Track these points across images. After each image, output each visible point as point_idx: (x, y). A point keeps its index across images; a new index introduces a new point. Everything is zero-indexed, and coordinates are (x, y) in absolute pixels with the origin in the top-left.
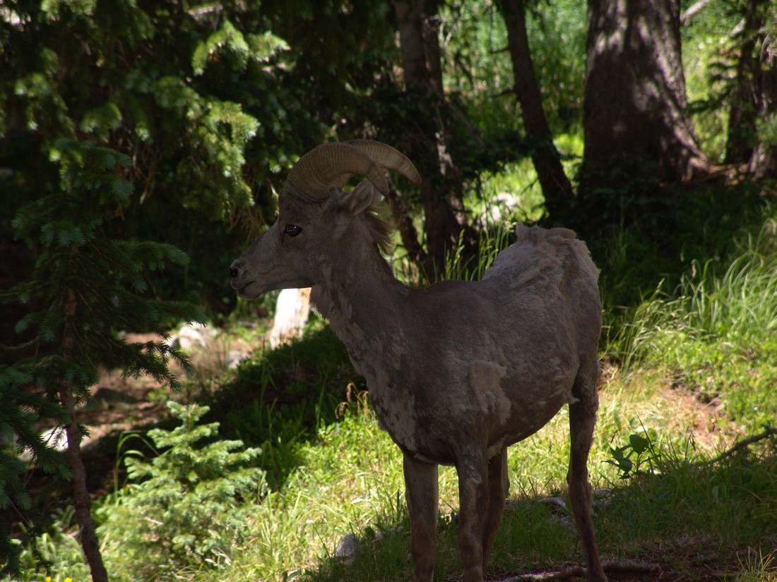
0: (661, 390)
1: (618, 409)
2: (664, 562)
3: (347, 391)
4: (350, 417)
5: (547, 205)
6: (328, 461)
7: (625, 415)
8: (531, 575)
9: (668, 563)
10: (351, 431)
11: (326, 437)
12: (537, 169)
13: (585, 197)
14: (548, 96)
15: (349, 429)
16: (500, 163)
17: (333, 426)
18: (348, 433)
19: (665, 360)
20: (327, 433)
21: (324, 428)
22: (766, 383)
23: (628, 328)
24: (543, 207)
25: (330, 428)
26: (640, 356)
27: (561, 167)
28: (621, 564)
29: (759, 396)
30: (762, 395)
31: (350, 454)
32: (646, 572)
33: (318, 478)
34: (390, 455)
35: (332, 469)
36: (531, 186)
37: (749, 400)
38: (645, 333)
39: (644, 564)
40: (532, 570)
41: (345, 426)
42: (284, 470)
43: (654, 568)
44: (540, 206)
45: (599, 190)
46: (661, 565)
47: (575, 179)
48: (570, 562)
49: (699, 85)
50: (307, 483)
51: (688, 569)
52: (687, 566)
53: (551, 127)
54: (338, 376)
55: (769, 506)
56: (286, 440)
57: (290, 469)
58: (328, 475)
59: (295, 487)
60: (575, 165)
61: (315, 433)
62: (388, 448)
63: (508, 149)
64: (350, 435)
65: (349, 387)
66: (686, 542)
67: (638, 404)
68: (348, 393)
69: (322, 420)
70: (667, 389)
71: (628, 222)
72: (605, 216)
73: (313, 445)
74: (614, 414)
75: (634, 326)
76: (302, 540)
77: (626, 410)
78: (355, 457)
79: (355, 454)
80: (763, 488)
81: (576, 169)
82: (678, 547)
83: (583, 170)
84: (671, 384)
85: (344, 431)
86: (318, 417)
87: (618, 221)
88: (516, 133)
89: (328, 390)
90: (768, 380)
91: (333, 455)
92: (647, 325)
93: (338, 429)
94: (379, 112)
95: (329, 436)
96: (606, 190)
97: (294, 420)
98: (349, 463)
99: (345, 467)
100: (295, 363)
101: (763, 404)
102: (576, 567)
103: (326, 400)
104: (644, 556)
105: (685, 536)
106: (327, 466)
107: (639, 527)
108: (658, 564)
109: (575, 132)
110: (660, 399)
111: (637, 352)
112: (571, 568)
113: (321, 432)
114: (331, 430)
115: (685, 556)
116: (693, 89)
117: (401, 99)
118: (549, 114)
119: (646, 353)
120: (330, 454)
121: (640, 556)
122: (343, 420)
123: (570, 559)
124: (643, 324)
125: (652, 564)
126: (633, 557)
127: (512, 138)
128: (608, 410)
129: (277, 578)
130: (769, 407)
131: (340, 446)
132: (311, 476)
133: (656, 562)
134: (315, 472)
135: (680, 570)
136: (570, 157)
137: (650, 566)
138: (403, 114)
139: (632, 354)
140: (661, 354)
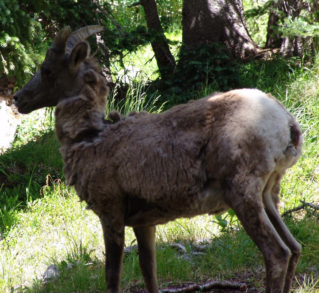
2: (248, 282)
3: (46, 179)
4: (47, 195)
5: (160, 71)
6: (34, 221)
8: (168, 290)
9: (251, 283)
10: (47, 204)
11: (33, 207)
12: (154, 49)
15: (46, 203)
16: (134, 46)
17: (37, 200)
18: (46, 204)
20: (33, 205)
21: (31, 202)
22: (296, 177)
24: (158, 72)
25: (35, 201)
28: (223, 283)
29: (292, 185)
30: (293, 184)
31: (47, 217)
32: (237, 288)
33: (29, 232)
34: (72, 218)
35: (37, 226)
36: (151, 60)
37: (286, 187)
39: (235, 284)
40: (168, 286)
41: (44, 201)
42: (7, 227)
43: (242, 286)
45: (193, 62)
46: (246, 284)
47: (178, 56)
48: (191, 282)
50: (22, 235)
51: (263, 287)
52: (262, 285)
54: (39, 171)
55: (310, 249)
56: (9, 209)
57: (11, 226)
58: (35, 230)
59: (14, 237)
60: (178, 48)
61: (26, 205)
62: (71, 214)
63: (139, 37)
64: (47, 206)
65: (47, 177)
66: (261, 270)
68: (47, 181)
69: (30, 197)
71: (211, 81)
72: (196, 78)
73: (24, 212)
76: (21, 269)
78: (51, 219)
79: (50, 217)
80: (306, 238)
81: (179, 50)
82: (256, 273)
83: (182, 49)
85: (43, 203)
86: (28, 195)
87: (204, 81)
89: (33, 179)
90: (297, 175)
91: (37, 218)
93: (40, 202)
94: (62, 14)
95: (35, 206)
96: (197, 62)
97: (13, 196)
98: (46, 223)
99: (45, 225)
100: (13, 163)
101: (294, 190)
102: (195, 285)
103: (32, 185)
104: (236, 279)
105: (260, 267)
106: (34, 225)
107: (232, 261)
108: (244, 284)
112: (192, 286)
113: (29, 204)
114: (36, 203)
115: (261, 279)
117: (75, 7)
120: (35, 217)
121: (233, 279)
122: (43, 197)
123: (190, 280)
125: (241, 284)
126: (229, 279)
129: (7, 290)
130: (298, 191)
131: (42, 212)
132: (24, 230)
133: (244, 282)
134: (27, 228)
135: (259, 287)
136: (175, 43)
137: (239, 285)
138: (76, 15)
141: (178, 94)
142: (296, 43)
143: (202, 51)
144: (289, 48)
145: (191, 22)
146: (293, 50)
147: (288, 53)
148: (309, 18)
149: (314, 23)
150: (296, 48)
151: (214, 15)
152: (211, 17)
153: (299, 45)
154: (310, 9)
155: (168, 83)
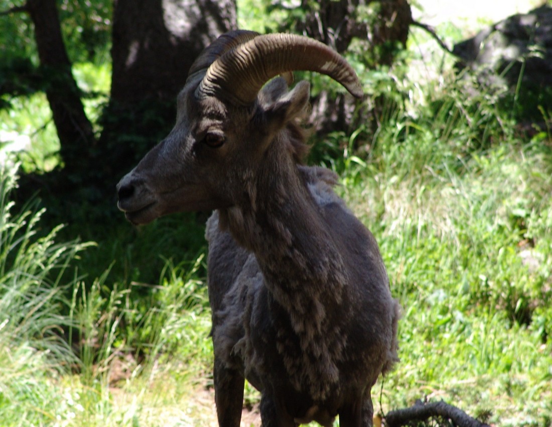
0: (192, 392)
1: (138, 414)
5: (63, 153)
7: (147, 422)
12: (53, 106)
13: (110, 146)
14: (69, 15)
16: (6, 98)
19: (200, 354)
23: (155, 314)
24: (58, 156)
26: (169, 349)
27: (81, 107)
36: (44, 127)
38: (176, 321)
44: (55, 154)
45: (126, 138)
47: (99, 122)
49: (255, 11)
53: (71, 53)
60: (100, 105)
63: (16, 80)
67: (164, 409)
70: (200, 390)
74: (133, 421)
75: (163, 312)
77: (148, 416)
81: (100, 110)
83: (107, 112)
84: (205, 384)
88: (28, 61)
92: (179, 311)
96: (135, 138)
109: (101, 62)
110: (192, 404)
111: (167, 344)
116: (247, 17)
118: (70, 37)
119: (176, 346)
124: (174, 310)
127: (23, 66)
128: (125, 415)
136: (94, 95)
139: (158, 347)
140: (195, 346)
141: (94, 202)
142: (342, 104)
143: (149, 115)
144: (328, 114)
145: (127, 52)
146: (334, 118)
147: (324, 124)
148: (367, 57)
149: (378, 66)
150: (341, 115)
151: (178, 39)
152: (170, 44)
153: (349, 109)
154: (370, 36)
155: (74, 178)
